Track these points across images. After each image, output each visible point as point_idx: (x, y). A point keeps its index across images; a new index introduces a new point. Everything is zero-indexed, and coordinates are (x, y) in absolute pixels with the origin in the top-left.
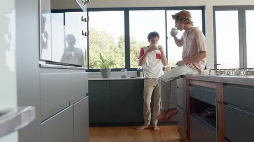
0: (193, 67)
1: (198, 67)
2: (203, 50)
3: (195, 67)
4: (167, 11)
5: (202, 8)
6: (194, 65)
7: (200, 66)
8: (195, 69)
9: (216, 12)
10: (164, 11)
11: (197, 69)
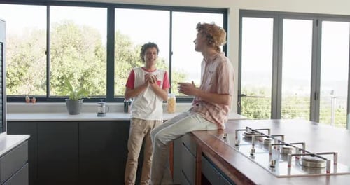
0: (210, 118)
1: (217, 119)
2: (225, 91)
3: (213, 118)
4: (173, 13)
5: (225, 12)
6: (210, 114)
7: (220, 118)
8: (213, 121)
9: (244, 18)
10: (169, 12)
11: (216, 121)
